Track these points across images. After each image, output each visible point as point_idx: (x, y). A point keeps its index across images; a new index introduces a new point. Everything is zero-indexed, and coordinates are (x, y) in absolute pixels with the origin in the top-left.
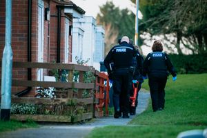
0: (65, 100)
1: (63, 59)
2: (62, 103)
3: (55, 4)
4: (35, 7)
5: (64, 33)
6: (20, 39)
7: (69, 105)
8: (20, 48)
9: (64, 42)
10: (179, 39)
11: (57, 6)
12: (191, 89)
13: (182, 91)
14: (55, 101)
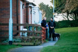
0: (31, 37)
3: (26, 3)
4: (19, 4)
10: (68, 15)
12: (74, 33)
13: (71, 33)
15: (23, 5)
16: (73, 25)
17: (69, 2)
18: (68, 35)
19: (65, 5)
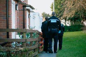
0: (22, 49)
1: (26, 27)
2: (21, 50)
3: (22, 5)
5: (26, 17)
6: (3, 18)
7: (24, 51)
8: (3, 22)
9: (26, 21)
11: (23, 6)
12: (74, 37)
13: (71, 38)
14: (17, 49)
15: (16, 5)
16: (71, 30)
17: (67, 9)
18: (68, 41)
19: (64, 12)
